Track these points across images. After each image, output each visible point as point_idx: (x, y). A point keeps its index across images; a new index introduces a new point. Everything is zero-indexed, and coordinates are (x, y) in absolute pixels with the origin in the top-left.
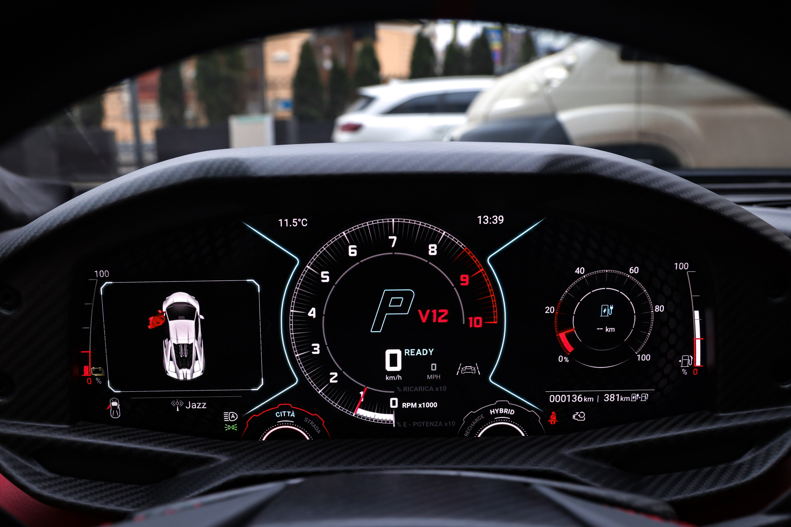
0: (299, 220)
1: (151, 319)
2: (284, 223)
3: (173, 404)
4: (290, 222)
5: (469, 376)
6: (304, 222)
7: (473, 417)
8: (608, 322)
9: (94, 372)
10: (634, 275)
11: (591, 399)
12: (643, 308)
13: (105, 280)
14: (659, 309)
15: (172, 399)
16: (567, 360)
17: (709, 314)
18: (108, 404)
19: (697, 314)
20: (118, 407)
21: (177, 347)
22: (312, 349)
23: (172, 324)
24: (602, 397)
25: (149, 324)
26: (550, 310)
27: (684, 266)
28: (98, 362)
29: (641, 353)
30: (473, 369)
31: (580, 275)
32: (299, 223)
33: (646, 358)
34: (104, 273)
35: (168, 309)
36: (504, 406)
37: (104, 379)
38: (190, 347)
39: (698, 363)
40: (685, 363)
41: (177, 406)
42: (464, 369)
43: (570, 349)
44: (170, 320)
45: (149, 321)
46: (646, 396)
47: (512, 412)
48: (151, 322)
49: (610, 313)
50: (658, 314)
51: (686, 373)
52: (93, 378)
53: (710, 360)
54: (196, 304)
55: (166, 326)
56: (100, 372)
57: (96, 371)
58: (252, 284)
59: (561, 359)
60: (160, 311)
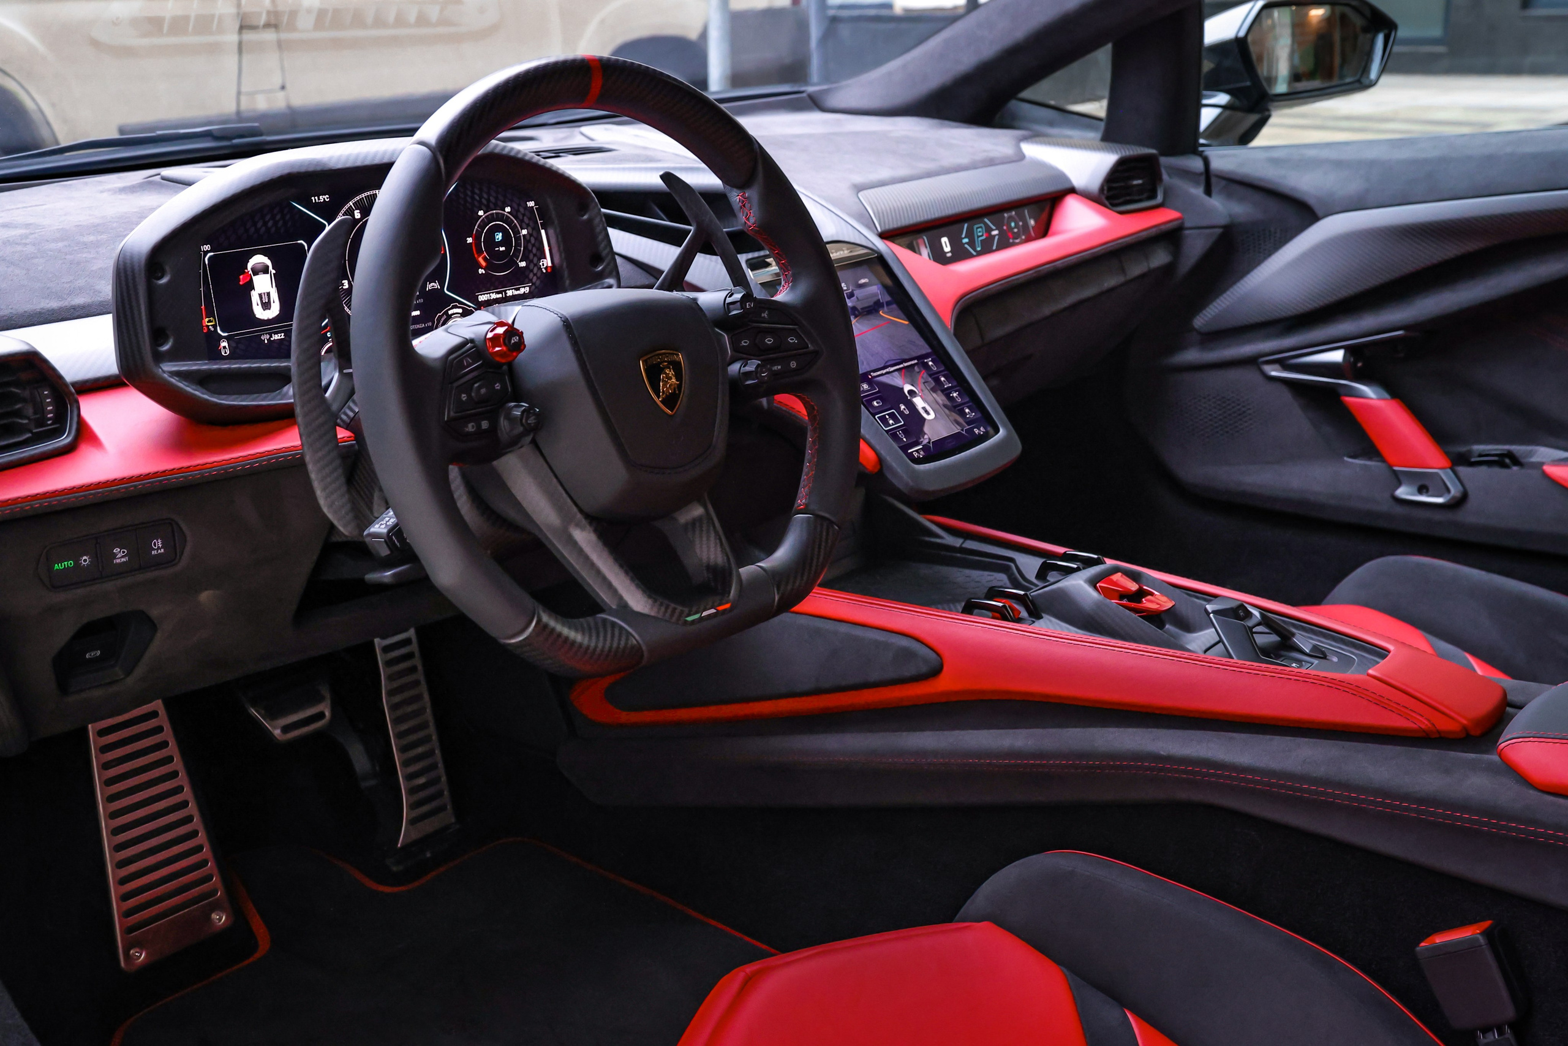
0: (324, 197)
1: (241, 277)
2: (315, 200)
3: (262, 338)
4: (319, 199)
5: (434, 290)
6: (327, 198)
7: (440, 317)
8: (500, 244)
9: (208, 322)
10: (508, 212)
11: (500, 296)
12: (516, 232)
13: (208, 252)
14: (524, 232)
15: (262, 334)
16: (484, 272)
17: (551, 232)
18: (220, 344)
19: (543, 232)
20: (227, 347)
21: (260, 295)
22: (343, 285)
23: (255, 279)
24: (506, 294)
25: (240, 281)
26: (470, 240)
27: (531, 204)
28: (210, 314)
29: (520, 261)
30: (436, 285)
31: (482, 216)
32: (324, 199)
33: (523, 264)
34: (207, 247)
35: (252, 269)
36: (455, 307)
37: (215, 326)
38: (268, 294)
39: (550, 264)
40: (543, 265)
41: (265, 338)
42: (430, 286)
43: (483, 264)
44: (254, 275)
45: (239, 278)
46: (528, 289)
47: (460, 311)
48: (241, 280)
49: (500, 238)
50: (524, 236)
51: (544, 271)
52: (208, 326)
53: (557, 260)
54: (268, 262)
55: (251, 280)
56: (212, 322)
57: (209, 321)
58: (302, 244)
59: (481, 271)
60: (246, 271)
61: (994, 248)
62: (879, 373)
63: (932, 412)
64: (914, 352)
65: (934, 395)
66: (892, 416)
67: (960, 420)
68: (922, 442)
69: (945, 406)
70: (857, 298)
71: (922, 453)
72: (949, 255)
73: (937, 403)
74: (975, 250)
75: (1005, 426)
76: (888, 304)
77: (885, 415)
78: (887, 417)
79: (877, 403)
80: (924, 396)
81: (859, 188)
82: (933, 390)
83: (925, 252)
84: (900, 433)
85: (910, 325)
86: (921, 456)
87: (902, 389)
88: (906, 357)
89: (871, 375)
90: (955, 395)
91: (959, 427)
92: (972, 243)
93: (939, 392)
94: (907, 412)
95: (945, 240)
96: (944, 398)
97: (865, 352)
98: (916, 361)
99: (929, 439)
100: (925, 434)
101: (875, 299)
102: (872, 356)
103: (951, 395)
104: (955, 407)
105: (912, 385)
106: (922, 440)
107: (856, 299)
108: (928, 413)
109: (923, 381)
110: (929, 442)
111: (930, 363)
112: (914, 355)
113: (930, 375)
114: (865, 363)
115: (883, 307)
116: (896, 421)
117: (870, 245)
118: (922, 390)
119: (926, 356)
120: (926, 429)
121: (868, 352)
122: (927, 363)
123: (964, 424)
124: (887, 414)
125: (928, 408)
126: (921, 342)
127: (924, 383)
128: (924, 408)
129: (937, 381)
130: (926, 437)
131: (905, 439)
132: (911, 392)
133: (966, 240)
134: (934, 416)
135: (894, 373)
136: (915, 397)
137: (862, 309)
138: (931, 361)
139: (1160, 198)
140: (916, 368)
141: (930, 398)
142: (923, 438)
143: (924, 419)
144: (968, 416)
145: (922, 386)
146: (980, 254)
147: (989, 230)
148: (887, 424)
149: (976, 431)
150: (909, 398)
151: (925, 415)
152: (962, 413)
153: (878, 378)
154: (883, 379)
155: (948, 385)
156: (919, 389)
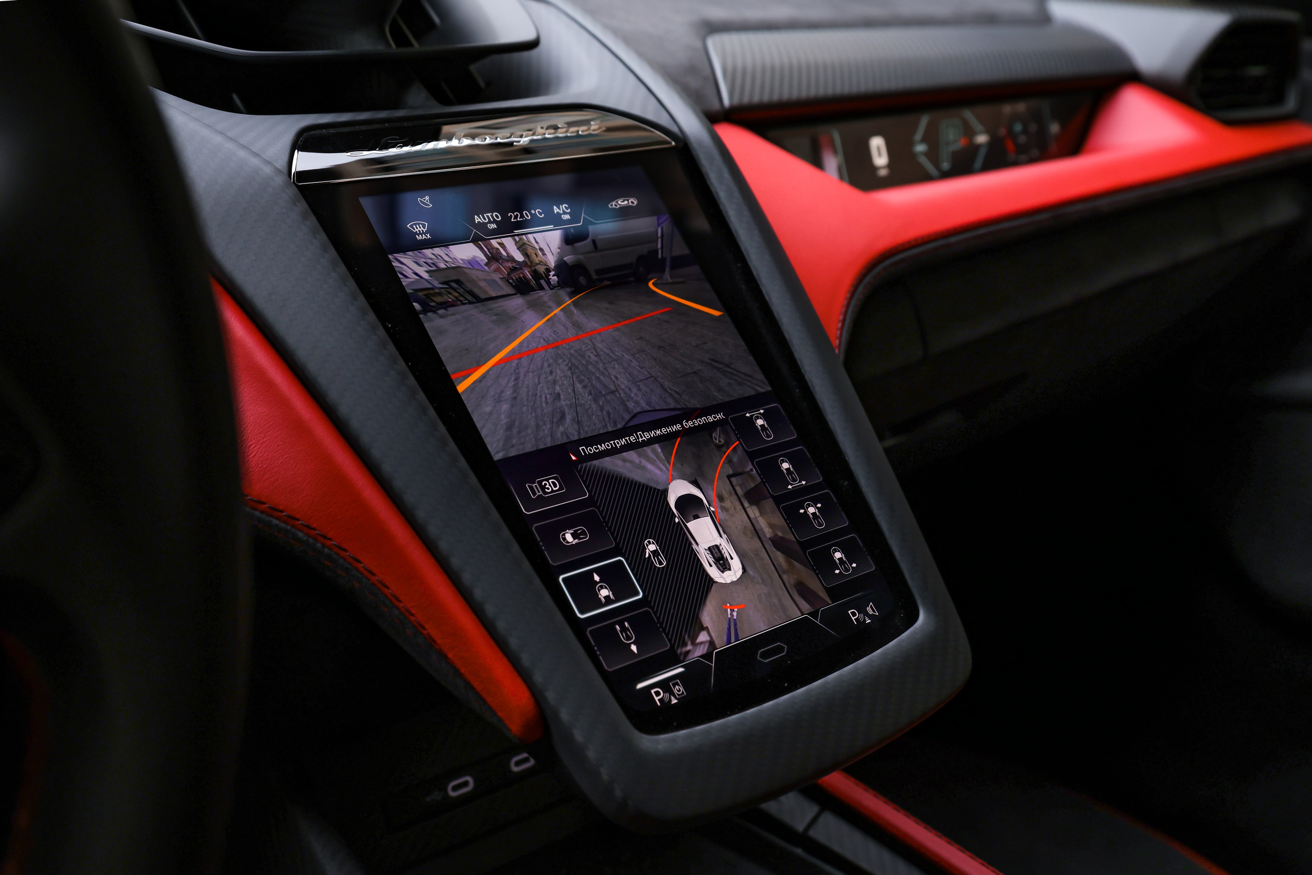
61: (978, 164)
62: (602, 447)
63: (736, 564)
64: (720, 389)
65: (754, 512)
66: (613, 576)
67: (815, 584)
68: (688, 652)
69: (778, 543)
70: (594, 242)
71: (679, 689)
72: (883, 173)
73: (757, 533)
74: (937, 165)
75: (935, 609)
76: (678, 263)
77: (590, 573)
78: (597, 578)
79: (574, 536)
80: (721, 515)
81: (713, 28)
82: (754, 497)
83: (832, 163)
84: (624, 629)
85: (728, 319)
86: (674, 701)
87: (665, 492)
88: (695, 403)
89: (577, 454)
90: (811, 510)
91: (806, 607)
92: (933, 154)
93: (769, 504)
94: (661, 563)
95: (877, 143)
96: (779, 520)
97: (578, 386)
98: (720, 416)
99: (712, 643)
100: (703, 628)
101: (644, 249)
102: (595, 400)
103: (802, 511)
104: (804, 545)
105: (695, 483)
106: (689, 647)
107: (591, 247)
108: (723, 564)
109: (731, 472)
110: (707, 656)
111: (760, 422)
112: (720, 398)
113: (752, 456)
114: (568, 418)
115: (663, 270)
116: (621, 587)
117: (664, 121)
118: (721, 498)
119: (753, 402)
120: (708, 616)
121: (585, 387)
122: (751, 421)
123: (823, 595)
124: (597, 571)
125: (727, 549)
126: (747, 365)
127: (729, 477)
128: (715, 550)
129: (770, 471)
130: (703, 637)
131: (634, 648)
132: (689, 506)
133: (920, 148)
134: (740, 573)
135: (648, 450)
136: (696, 517)
137: (598, 272)
138: (764, 416)
139: (1291, 103)
140: (718, 437)
141: (739, 520)
142: (694, 644)
143: (711, 581)
144: (837, 572)
145: (725, 488)
146: (946, 175)
147: (970, 133)
148: (588, 599)
149: (854, 615)
150: (677, 520)
151: (713, 572)
152: (823, 564)
153: (596, 462)
154: (608, 463)
155: (796, 484)
156: (712, 495)
